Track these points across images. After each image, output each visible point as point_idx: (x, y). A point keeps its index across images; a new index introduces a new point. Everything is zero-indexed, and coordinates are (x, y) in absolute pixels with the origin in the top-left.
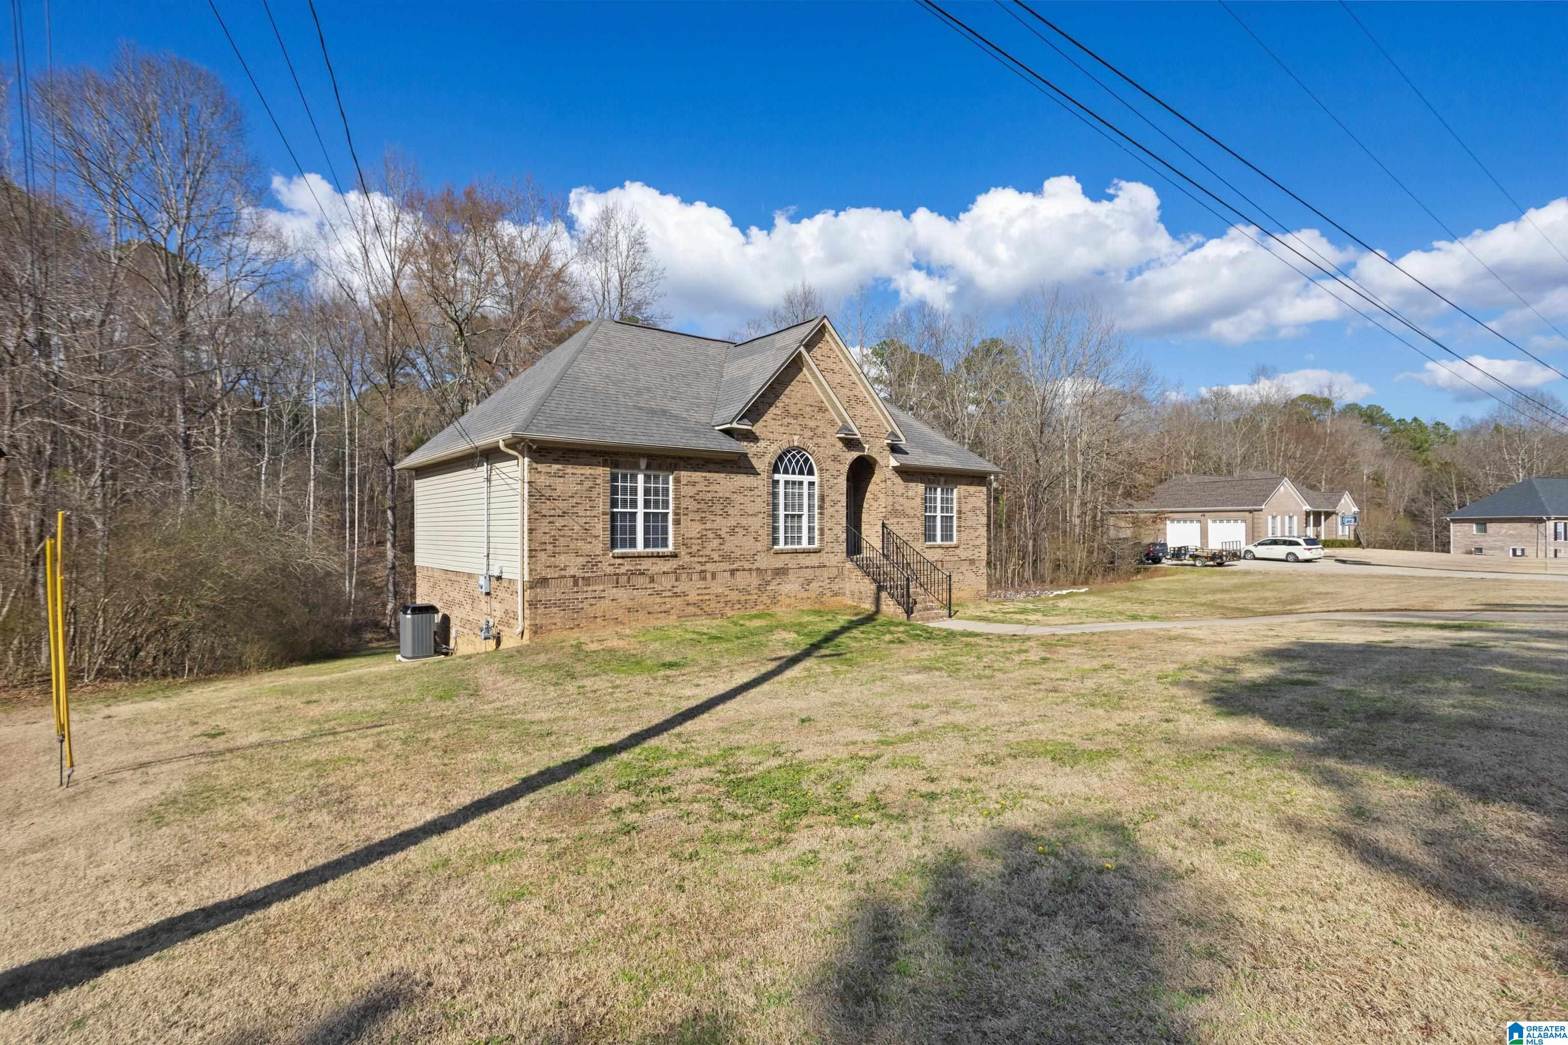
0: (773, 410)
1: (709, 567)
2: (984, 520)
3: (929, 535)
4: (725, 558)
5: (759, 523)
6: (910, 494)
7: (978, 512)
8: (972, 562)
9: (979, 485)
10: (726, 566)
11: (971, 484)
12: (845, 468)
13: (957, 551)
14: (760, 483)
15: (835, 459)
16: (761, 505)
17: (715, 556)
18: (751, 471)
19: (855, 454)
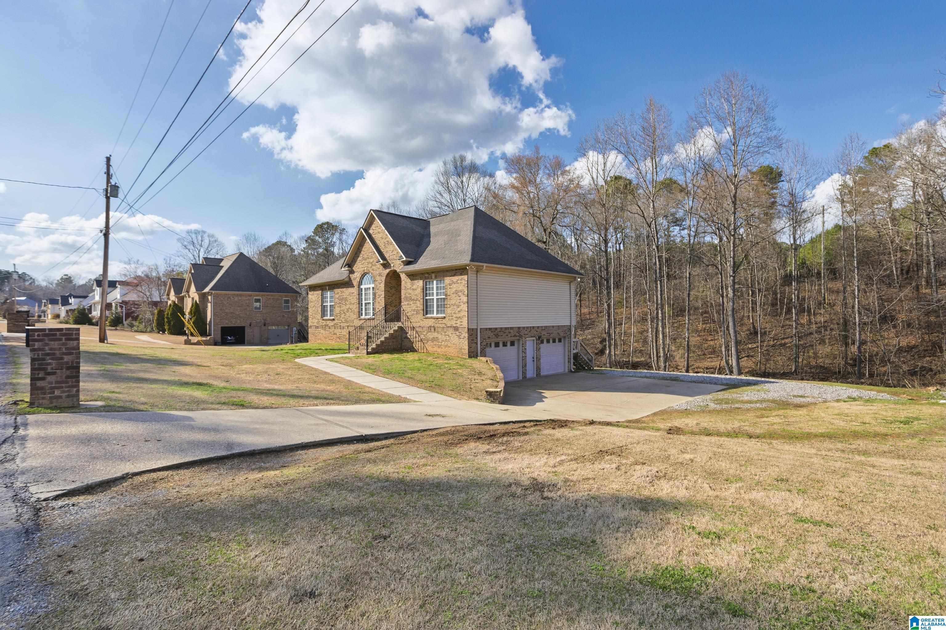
0: (359, 259)
1: (342, 324)
2: (465, 299)
3: (426, 310)
4: (346, 321)
5: (355, 307)
6: (414, 287)
7: (460, 294)
8: (456, 329)
9: (461, 274)
10: (346, 324)
11: (454, 275)
12: (383, 279)
13: (444, 321)
14: (354, 290)
15: (380, 275)
16: (355, 300)
17: (343, 320)
18: (352, 286)
19: (388, 271)
